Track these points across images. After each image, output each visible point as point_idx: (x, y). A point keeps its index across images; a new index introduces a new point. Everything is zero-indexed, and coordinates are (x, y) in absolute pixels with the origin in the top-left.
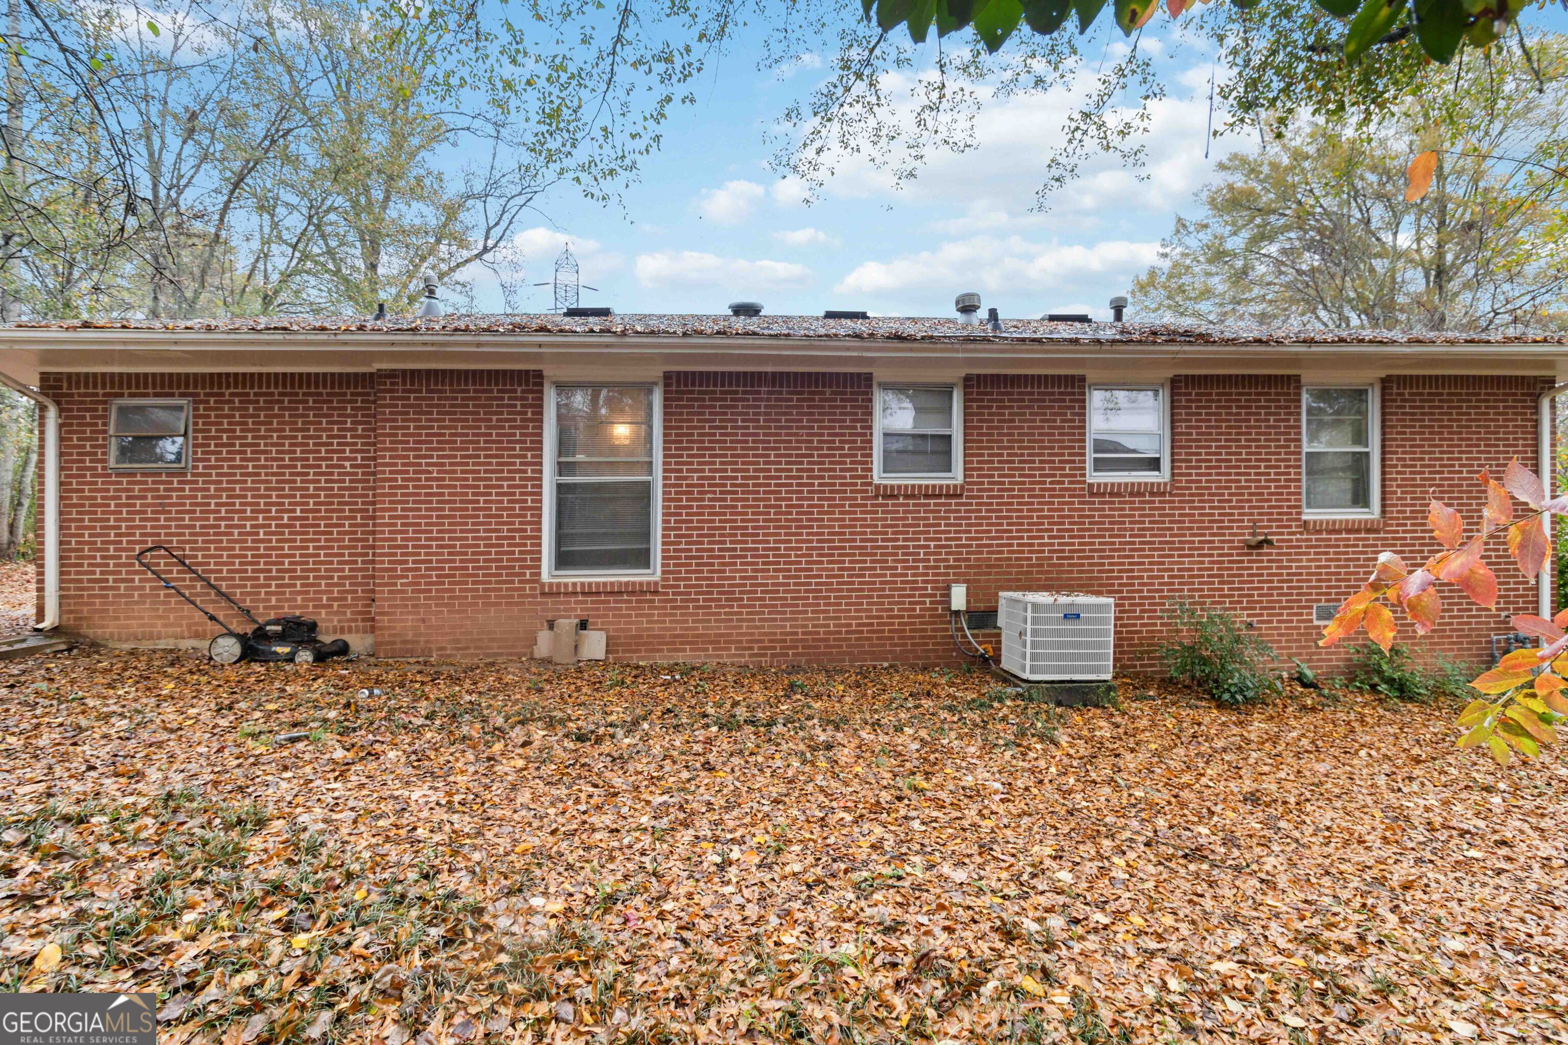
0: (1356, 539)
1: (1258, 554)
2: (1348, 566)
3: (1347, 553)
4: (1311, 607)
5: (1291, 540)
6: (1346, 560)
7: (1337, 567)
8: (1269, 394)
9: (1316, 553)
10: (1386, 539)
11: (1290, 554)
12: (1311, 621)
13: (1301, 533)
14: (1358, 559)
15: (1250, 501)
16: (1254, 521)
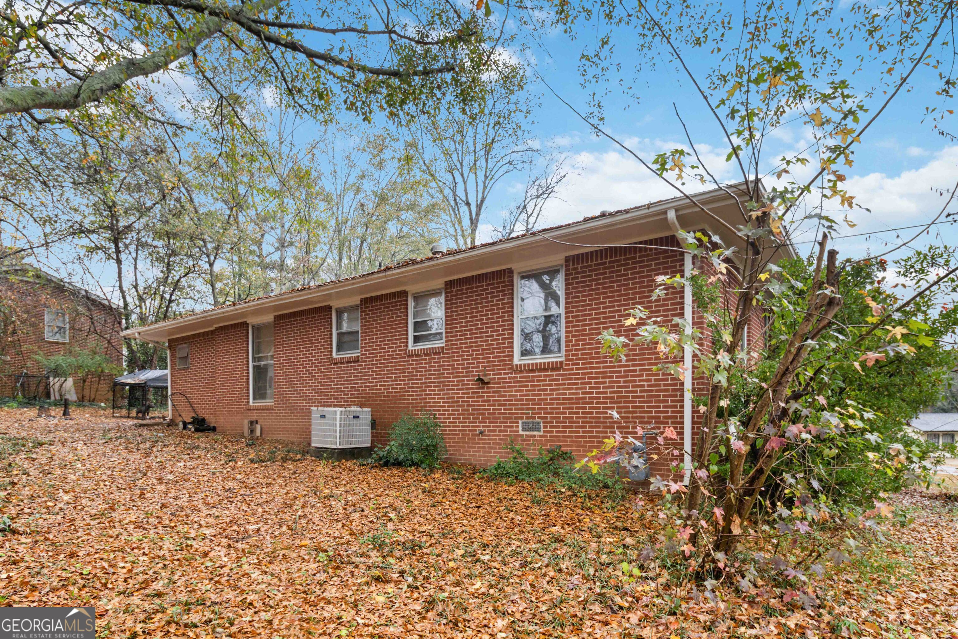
0: (545, 376)
1: (487, 388)
2: (540, 395)
3: (539, 386)
4: (518, 422)
5: (505, 378)
6: (539, 390)
7: (533, 395)
8: (493, 284)
9: (520, 386)
10: (565, 375)
11: (505, 387)
12: (518, 431)
13: (511, 373)
14: (546, 390)
15: (483, 354)
16: (485, 367)
